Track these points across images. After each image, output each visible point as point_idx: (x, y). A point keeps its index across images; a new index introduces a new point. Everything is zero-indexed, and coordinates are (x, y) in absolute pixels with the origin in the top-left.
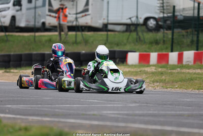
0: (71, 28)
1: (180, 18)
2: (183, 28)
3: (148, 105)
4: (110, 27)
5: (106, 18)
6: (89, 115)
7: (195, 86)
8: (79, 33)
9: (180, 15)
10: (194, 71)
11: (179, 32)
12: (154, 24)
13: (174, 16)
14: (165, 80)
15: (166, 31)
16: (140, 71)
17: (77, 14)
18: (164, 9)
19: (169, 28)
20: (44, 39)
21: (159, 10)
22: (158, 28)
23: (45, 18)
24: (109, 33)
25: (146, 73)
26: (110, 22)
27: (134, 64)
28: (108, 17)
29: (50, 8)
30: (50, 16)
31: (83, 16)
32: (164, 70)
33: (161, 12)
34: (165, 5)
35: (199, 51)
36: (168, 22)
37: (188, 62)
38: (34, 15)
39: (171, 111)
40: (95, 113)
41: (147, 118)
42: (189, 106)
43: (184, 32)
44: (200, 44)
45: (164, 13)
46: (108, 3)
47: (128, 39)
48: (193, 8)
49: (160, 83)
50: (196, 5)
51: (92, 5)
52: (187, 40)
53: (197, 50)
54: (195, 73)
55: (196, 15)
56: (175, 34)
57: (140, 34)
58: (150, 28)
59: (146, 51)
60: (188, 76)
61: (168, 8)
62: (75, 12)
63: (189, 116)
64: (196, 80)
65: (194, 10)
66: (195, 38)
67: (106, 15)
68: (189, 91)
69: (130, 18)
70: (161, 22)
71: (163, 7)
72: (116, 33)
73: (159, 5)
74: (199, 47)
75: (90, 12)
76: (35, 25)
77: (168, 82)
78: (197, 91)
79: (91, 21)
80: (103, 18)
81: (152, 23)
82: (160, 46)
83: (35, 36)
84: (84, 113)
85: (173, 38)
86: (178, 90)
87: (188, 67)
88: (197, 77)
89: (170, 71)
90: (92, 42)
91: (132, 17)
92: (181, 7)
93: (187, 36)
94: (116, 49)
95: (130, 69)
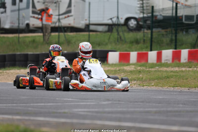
0: (55, 29)
1: (160, 17)
2: (163, 28)
3: (120, 102)
4: (92, 28)
5: (88, 19)
6: (60, 113)
7: (171, 83)
8: (62, 34)
9: (159, 15)
10: (172, 69)
11: (159, 32)
12: (135, 25)
13: (153, 16)
14: (142, 78)
15: (146, 31)
16: (119, 70)
17: (59, 15)
18: (143, 10)
19: (149, 28)
20: (28, 40)
21: (139, 10)
22: (139, 28)
23: (29, 20)
24: (91, 33)
25: (125, 71)
26: (91, 22)
27: (114, 63)
28: (89, 17)
29: (34, 10)
30: (34, 17)
31: (65, 17)
32: (142, 68)
33: (141, 12)
34: (144, 5)
35: (178, 50)
36: (149, 22)
37: (167, 60)
38: (18, 17)
40: (66, 111)
43: (163, 31)
45: (143, 13)
46: (90, 3)
47: (109, 39)
48: (172, 8)
49: (137, 81)
51: (74, 6)
52: (166, 40)
53: (176, 49)
54: (172, 72)
55: (174, 15)
56: (154, 34)
57: (121, 34)
58: (132, 28)
59: (126, 51)
60: (165, 74)
61: (148, 8)
62: (57, 14)
64: (172, 77)
65: (173, 10)
66: (174, 38)
68: (165, 88)
69: (111, 19)
70: (141, 22)
71: (143, 7)
72: (98, 33)
73: (139, 6)
74: (177, 46)
75: (72, 13)
76: (19, 26)
77: (145, 80)
78: (172, 89)
79: (74, 22)
80: (85, 19)
81: (132, 23)
82: (140, 45)
83: (19, 37)
84: (55, 111)
85: (152, 38)
86: (154, 88)
87: (167, 65)
88: (173, 75)
89: (148, 69)
90: (75, 42)
91: (113, 18)
92: (161, 7)
93: (166, 35)
94: (98, 48)
95: (110, 68)
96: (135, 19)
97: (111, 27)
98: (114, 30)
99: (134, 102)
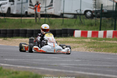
0: (42, 16)
1: (105, 11)
2: (107, 17)
3: (86, 61)
4: (65, 15)
7: (113, 50)
8: (47, 18)
9: (105, 9)
10: (113, 42)
11: (104, 19)
12: (90, 15)
13: (102, 10)
14: (96, 47)
15: (97, 19)
16: (82, 41)
17: (46, 7)
18: (96, 6)
19: (99, 17)
20: (26, 21)
21: (93, 6)
22: (92, 17)
23: (27, 9)
24: (64, 19)
25: (85, 42)
26: (65, 12)
27: (78, 37)
28: (64, 9)
29: (31, 3)
30: (30, 8)
31: (49, 9)
32: (95, 41)
33: (94, 7)
34: (97, 3)
35: (116, 31)
36: (98, 13)
37: (109, 36)
38: (21, 7)
39: (100, 64)
40: (56, 64)
41: (86, 68)
42: (110, 62)
43: (107, 19)
44: (116, 27)
45: (96, 8)
46: (64, 1)
47: (75, 23)
49: (93, 48)
50: (115, 4)
51: (55, 2)
52: (109, 24)
53: (115, 30)
54: (113, 43)
55: (114, 9)
56: (102, 20)
57: (82, 20)
58: (88, 17)
59: (85, 30)
60: (109, 45)
61: (99, 5)
62: (45, 6)
63: (110, 68)
64: (114, 47)
65: (113, 7)
66: (114, 23)
67: (63, 8)
68: (110, 53)
69: (77, 11)
70: (94, 13)
71: (96, 4)
72: (68, 19)
73: (93, 3)
75: (53, 6)
76: (21, 13)
77: (98, 48)
78: (114, 54)
79: (54, 12)
80: (60, 10)
81: (89, 14)
82: (93, 27)
83: (21, 19)
84: (50, 64)
86: (104, 53)
87: (109, 39)
89: (99, 41)
90: (55, 24)
91: (78, 10)
92: (106, 5)
93: (109, 21)
94: (68, 28)
95: (76, 40)
96: (90, 11)
97: (75, 16)
98: (78, 17)
99: (95, 61)
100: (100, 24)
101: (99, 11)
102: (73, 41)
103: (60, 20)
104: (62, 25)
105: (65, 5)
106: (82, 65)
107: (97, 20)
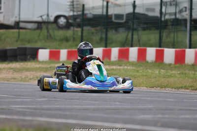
1: (89, 16)
2: (93, 26)
4: (22, 25)
5: (18, 17)
9: (89, 13)
11: (88, 30)
12: (65, 23)
13: (83, 14)
15: (76, 29)
16: (50, 67)
18: (73, 8)
19: (79, 26)
21: (69, 8)
22: (68, 26)
24: (21, 31)
26: (21, 20)
27: (45, 60)
28: (19, 15)
33: (71, 10)
34: (75, 3)
35: (108, 48)
36: (78, 20)
39: (78, 105)
41: (53, 112)
42: (96, 101)
43: (93, 30)
44: (108, 42)
45: (74, 11)
46: (20, 2)
47: (39, 37)
48: (101, 7)
50: (105, 3)
51: (4, 3)
52: (96, 38)
53: (106, 47)
55: (105, 13)
56: (84, 32)
57: (51, 31)
58: (61, 26)
59: (56, 48)
61: (78, 6)
63: (95, 110)
65: (103, 8)
66: (104, 36)
67: (18, 13)
69: (41, 17)
70: (71, 20)
71: (73, 5)
73: (69, 4)
74: (108, 45)
75: (2, 10)
79: (4, 19)
80: (15, 16)
81: (62, 21)
82: (70, 43)
85: (82, 36)
90: (5, 39)
91: (44, 15)
92: (91, 6)
93: (96, 33)
94: (28, 46)
95: (40, 65)
96: (64, 16)
97: (40, 25)
98: (44, 26)
99: (70, 99)
100: (80, 37)
101: (78, 15)
102: (36, 68)
103: (14, 32)
104: (17, 41)
105: (21, 8)
106: (48, 106)
107: (77, 31)
